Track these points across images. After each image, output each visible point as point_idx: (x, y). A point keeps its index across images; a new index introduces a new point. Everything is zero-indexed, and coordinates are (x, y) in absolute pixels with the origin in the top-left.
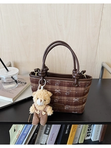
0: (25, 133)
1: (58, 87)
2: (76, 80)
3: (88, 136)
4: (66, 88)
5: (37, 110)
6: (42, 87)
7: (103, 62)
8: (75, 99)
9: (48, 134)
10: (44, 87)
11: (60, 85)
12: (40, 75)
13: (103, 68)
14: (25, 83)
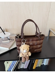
0: (13, 64)
1: (31, 42)
2: (39, 37)
3: (43, 63)
4: (35, 42)
5: (24, 55)
6: (24, 43)
7: (50, 29)
8: (39, 46)
9: (24, 64)
10: (25, 43)
11: (32, 41)
12: (22, 37)
13: (50, 31)
14: (13, 40)
